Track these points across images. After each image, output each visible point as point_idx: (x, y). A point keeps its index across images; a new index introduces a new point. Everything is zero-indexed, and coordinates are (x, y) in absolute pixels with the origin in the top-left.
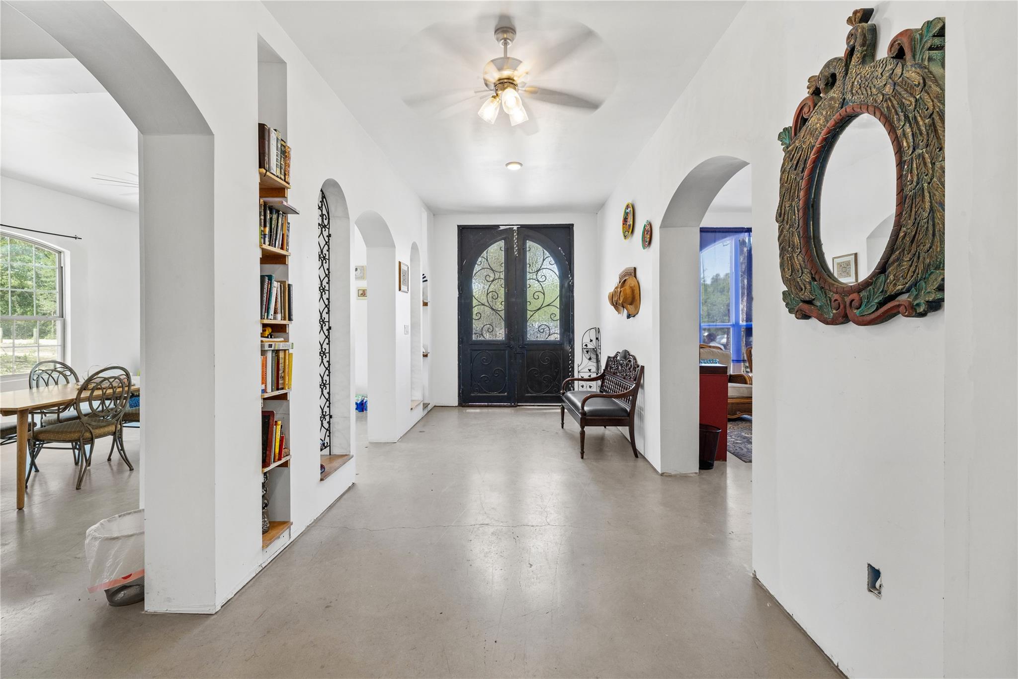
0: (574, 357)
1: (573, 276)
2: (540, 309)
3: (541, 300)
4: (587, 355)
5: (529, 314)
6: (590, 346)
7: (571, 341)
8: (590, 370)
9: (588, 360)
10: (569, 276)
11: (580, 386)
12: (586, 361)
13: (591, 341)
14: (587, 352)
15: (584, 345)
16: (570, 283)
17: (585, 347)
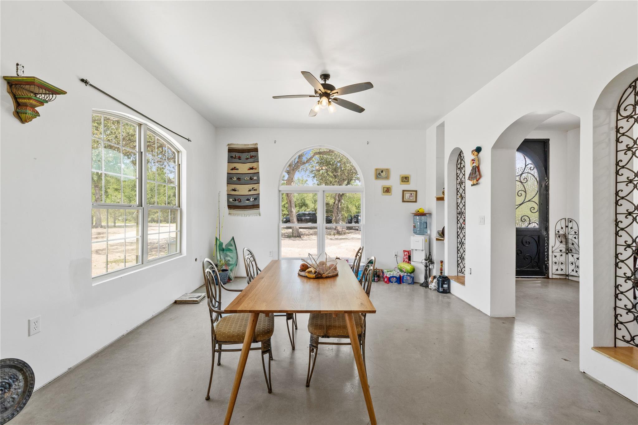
0: (549, 241)
1: (548, 178)
2: (523, 203)
4: (559, 239)
6: (561, 232)
7: (547, 229)
8: (561, 251)
9: (560, 243)
10: (546, 178)
11: (553, 263)
12: (558, 243)
13: (562, 228)
14: (559, 236)
15: (556, 232)
16: (547, 184)
17: (558, 233)
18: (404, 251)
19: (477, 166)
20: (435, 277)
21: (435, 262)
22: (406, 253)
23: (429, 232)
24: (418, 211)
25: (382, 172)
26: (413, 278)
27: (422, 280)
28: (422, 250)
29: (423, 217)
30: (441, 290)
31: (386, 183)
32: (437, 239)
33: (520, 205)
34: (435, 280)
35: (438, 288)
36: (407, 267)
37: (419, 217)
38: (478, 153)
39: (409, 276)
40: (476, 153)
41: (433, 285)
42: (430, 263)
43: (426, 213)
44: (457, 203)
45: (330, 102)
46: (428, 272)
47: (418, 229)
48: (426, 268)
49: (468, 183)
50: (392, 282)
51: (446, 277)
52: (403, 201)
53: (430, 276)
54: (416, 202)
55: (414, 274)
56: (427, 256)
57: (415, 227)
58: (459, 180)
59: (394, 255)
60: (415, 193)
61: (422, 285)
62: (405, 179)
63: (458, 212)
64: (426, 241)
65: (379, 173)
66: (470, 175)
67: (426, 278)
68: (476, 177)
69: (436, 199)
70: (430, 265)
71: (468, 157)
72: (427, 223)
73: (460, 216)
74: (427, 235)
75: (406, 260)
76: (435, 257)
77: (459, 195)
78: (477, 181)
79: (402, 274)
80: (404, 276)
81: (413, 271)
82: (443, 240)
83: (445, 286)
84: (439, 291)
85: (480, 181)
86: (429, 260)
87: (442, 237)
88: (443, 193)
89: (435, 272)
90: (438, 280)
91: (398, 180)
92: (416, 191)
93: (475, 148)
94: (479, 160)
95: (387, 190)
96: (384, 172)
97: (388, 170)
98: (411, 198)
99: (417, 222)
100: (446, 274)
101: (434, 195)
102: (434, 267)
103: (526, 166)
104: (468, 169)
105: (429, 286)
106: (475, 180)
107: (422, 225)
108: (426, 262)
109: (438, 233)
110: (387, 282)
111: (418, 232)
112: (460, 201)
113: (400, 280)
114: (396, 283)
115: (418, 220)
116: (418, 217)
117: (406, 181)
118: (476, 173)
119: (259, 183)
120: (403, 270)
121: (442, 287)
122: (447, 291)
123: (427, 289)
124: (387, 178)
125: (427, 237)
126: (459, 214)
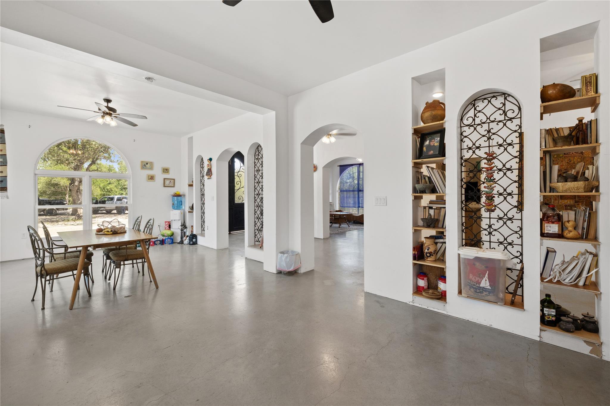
2: (239, 189)
3: (240, 185)
5: (236, 191)
18: (165, 222)
19: (210, 168)
20: (187, 236)
21: (188, 227)
22: (167, 223)
23: (183, 208)
24: (176, 194)
25: (147, 164)
26: (172, 239)
27: (179, 240)
28: (179, 220)
29: (179, 198)
30: (191, 243)
31: (151, 173)
32: (189, 212)
33: (238, 189)
34: (188, 238)
35: (190, 242)
36: (168, 232)
37: (177, 197)
38: (211, 161)
39: (170, 238)
40: (209, 161)
41: (186, 241)
42: (184, 228)
43: (182, 194)
44: (201, 188)
45: (112, 119)
46: (183, 234)
47: (176, 206)
48: (182, 231)
49: (206, 177)
50: (157, 244)
51: (195, 234)
52: (164, 186)
53: (184, 236)
54: (174, 187)
55: (173, 237)
56: (183, 223)
57: (173, 204)
58: (202, 174)
59: (157, 226)
60: (173, 180)
61: (179, 243)
62: (166, 170)
63: (202, 194)
64: (181, 213)
65: (145, 165)
66: (207, 173)
67: (182, 238)
68: (210, 174)
69: (188, 185)
70: (184, 230)
71: (206, 163)
72: (182, 202)
73: (202, 197)
74: (183, 210)
75: (167, 228)
76: (188, 224)
77: (202, 184)
78: (210, 176)
79: (164, 238)
80: (166, 239)
81: (173, 234)
82: (193, 212)
83: (193, 240)
84: (190, 244)
85: (212, 177)
86: (184, 226)
87: (192, 210)
88: (193, 182)
89: (188, 233)
90: (189, 237)
91: (160, 171)
92: (174, 180)
93: (209, 158)
94: (211, 165)
95: (152, 178)
96: (148, 164)
97: (152, 163)
98: (170, 184)
99: (175, 201)
100: (194, 233)
101: (187, 183)
102: (187, 230)
103: (241, 167)
104: (206, 169)
105: (184, 242)
106: (209, 176)
107: (179, 202)
108: (182, 227)
109: (190, 207)
110: (153, 245)
111: (176, 208)
112: (202, 187)
113: (162, 242)
114: (160, 245)
115: (175, 200)
116: (175, 198)
117: (166, 171)
118: (209, 172)
119: (6, 166)
120: (165, 235)
121: (192, 241)
122: (195, 243)
123: (183, 245)
124: (151, 168)
125: (182, 211)
126: (202, 195)
